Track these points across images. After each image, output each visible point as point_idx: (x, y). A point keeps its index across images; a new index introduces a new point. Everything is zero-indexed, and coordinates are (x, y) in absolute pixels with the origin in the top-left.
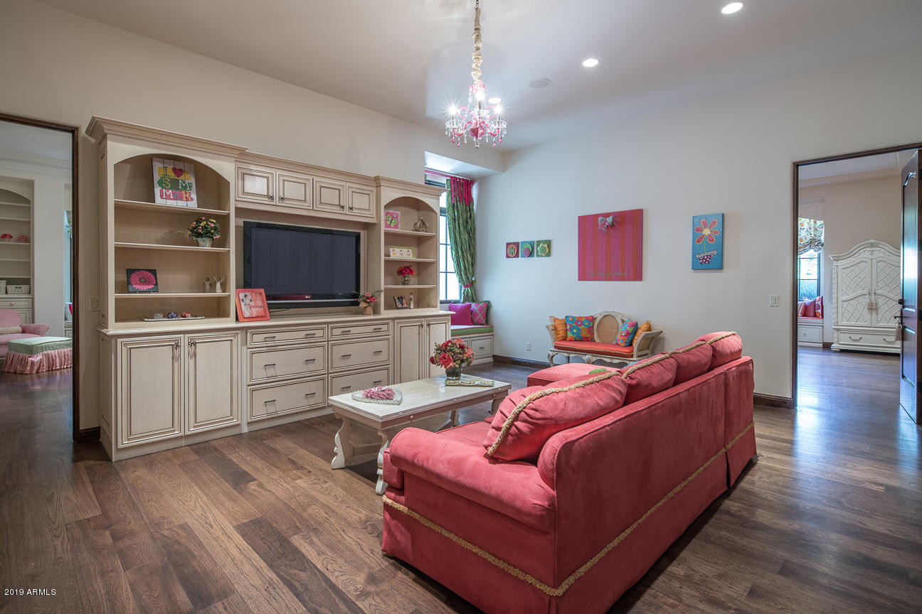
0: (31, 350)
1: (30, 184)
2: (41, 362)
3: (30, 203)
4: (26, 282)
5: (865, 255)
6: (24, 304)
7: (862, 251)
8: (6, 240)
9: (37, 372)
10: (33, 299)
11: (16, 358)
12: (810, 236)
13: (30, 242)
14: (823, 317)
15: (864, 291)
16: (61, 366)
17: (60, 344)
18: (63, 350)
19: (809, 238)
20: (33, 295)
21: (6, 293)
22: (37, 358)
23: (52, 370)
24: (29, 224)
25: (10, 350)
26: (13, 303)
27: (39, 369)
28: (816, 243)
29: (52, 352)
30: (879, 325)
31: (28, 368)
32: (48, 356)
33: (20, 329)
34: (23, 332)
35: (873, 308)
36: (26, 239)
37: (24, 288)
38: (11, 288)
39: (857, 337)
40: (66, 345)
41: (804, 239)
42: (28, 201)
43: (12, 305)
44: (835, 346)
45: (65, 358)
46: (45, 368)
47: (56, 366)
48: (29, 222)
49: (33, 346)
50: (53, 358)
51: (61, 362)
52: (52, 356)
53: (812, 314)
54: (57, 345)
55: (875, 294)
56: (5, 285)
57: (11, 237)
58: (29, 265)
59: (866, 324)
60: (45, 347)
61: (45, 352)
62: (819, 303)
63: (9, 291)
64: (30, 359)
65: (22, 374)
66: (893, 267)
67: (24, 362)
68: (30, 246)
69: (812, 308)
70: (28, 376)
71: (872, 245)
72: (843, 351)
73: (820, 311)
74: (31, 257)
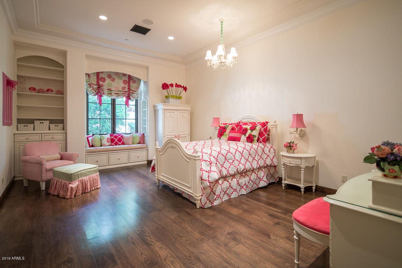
0: (70, 177)
1: (64, 54)
2: (77, 187)
3: (63, 68)
4: (61, 122)
6: (60, 137)
8: (49, 92)
9: (75, 196)
10: (66, 133)
11: (59, 184)
13: (64, 95)
16: (91, 189)
17: (90, 171)
18: (92, 176)
20: (66, 131)
21: (49, 130)
22: (74, 185)
23: (85, 193)
24: (63, 82)
25: (54, 176)
26: (54, 136)
27: (76, 193)
29: (85, 178)
31: (69, 194)
32: (82, 182)
33: (59, 156)
34: (62, 159)
36: (62, 93)
37: (60, 126)
38: (52, 126)
40: (94, 171)
42: (62, 66)
43: (53, 138)
45: (93, 182)
46: (81, 192)
47: (88, 189)
48: (63, 81)
49: (72, 174)
50: (85, 183)
51: (91, 185)
52: (85, 181)
54: (89, 172)
56: (48, 124)
57: (52, 91)
58: (63, 110)
60: (81, 174)
61: (80, 179)
63: (51, 128)
64: (70, 185)
65: (64, 198)
67: (65, 188)
68: (64, 97)
70: (69, 200)
74: (65, 106)
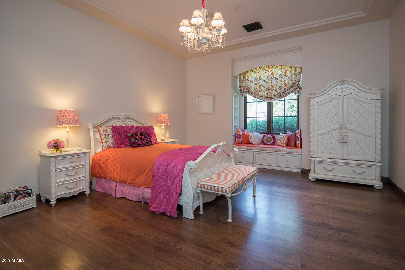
5: (337, 91)
7: (334, 88)
12: (291, 81)
14: (301, 147)
15: (336, 126)
19: (291, 83)
28: (296, 87)
30: (349, 157)
35: (343, 141)
39: (329, 167)
41: (287, 84)
44: (313, 176)
53: (293, 144)
55: (346, 128)
59: (337, 157)
62: (298, 135)
66: (361, 103)
69: (293, 139)
71: (343, 82)
72: (319, 181)
73: (299, 142)
